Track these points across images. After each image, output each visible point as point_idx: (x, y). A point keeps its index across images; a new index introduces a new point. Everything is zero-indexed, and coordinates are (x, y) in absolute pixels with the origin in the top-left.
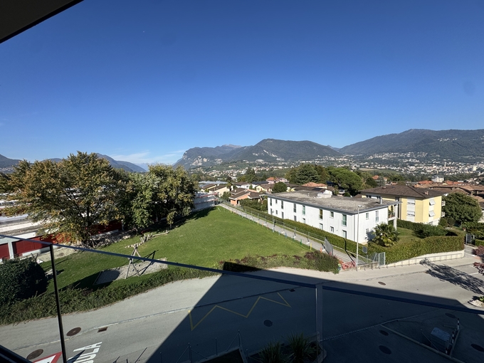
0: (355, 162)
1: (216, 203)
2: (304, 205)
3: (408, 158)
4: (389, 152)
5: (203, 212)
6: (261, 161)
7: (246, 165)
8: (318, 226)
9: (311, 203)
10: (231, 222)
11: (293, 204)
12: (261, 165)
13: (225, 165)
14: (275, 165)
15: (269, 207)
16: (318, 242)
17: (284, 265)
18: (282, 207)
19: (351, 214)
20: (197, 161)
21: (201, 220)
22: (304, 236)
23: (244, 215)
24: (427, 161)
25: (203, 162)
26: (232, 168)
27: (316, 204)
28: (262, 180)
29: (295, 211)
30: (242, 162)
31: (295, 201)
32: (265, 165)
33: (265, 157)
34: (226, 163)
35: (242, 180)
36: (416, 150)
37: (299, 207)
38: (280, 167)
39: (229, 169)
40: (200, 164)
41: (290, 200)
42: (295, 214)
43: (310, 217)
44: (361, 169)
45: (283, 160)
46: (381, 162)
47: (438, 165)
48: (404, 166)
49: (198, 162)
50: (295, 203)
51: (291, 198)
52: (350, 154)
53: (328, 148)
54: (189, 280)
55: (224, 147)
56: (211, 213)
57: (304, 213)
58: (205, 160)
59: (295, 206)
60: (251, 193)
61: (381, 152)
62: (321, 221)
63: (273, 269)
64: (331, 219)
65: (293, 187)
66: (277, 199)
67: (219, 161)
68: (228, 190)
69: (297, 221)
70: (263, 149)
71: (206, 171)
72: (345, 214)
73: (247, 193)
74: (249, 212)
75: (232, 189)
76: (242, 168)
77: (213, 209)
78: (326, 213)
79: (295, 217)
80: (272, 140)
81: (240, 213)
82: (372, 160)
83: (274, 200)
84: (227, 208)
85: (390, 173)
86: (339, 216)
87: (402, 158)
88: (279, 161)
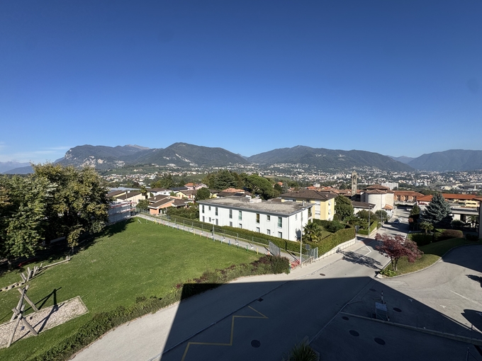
0: (260, 170)
1: (132, 213)
2: (241, 210)
3: (297, 169)
4: (285, 162)
5: (118, 226)
6: (173, 165)
7: (155, 169)
8: (255, 230)
9: (247, 208)
10: (160, 235)
11: (228, 210)
12: (173, 170)
13: (128, 168)
14: (188, 171)
15: (201, 214)
16: (260, 245)
17: (243, 275)
18: (217, 214)
19: (286, 216)
20: (88, 162)
21: (117, 236)
22: (245, 241)
23: (173, 225)
24: (308, 171)
25: (97, 164)
26: (137, 173)
27: (253, 209)
28: (180, 185)
29: (231, 217)
30: (150, 165)
31: (231, 208)
32: (177, 170)
33: (177, 162)
34: (129, 166)
35: (156, 186)
36: (302, 162)
37: (236, 213)
38: (194, 173)
39: (134, 173)
40: (93, 166)
41: (225, 206)
42: (231, 220)
43: (248, 222)
44: (265, 176)
45: (197, 165)
46: (280, 171)
47: (315, 174)
48: (295, 174)
49: (91, 164)
50: (231, 209)
51: (226, 204)
52: (256, 163)
53: (238, 156)
54: (138, 320)
55: (126, 147)
56: (129, 226)
57: (241, 218)
58: (100, 161)
59: (231, 212)
60: (176, 200)
61: (279, 163)
62: (258, 225)
63: (233, 282)
64: (268, 222)
66: (210, 205)
67: (120, 164)
68: (144, 198)
69: (233, 226)
70: (175, 153)
71: (103, 174)
72: (280, 217)
73: (170, 200)
74: (179, 221)
75: (149, 197)
76: (151, 172)
77: (130, 221)
78: (263, 217)
79: (231, 223)
80: (185, 144)
81: (167, 224)
82: (273, 169)
83: (206, 207)
84: (148, 218)
85: (286, 180)
86: (275, 219)
87: (292, 168)
88: (193, 167)
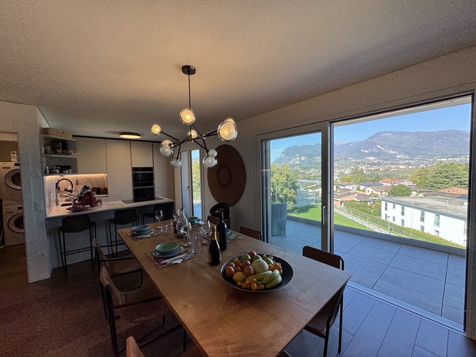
2: (438, 214)
6: (372, 158)
7: (351, 163)
9: (449, 212)
11: (420, 211)
12: (372, 164)
14: (393, 164)
15: (383, 212)
18: (403, 214)
23: (349, 216)
25: (300, 160)
27: (460, 215)
28: (374, 181)
29: (422, 219)
31: (424, 209)
32: (379, 164)
33: (378, 154)
35: (346, 180)
37: (430, 216)
40: (298, 162)
42: (422, 224)
45: (407, 157)
49: (296, 160)
51: (417, 204)
57: (438, 224)
58: (303, 158)
59: (423, 214)
60: (359, 194)
65: (421, 192)
66: (394, 203)
67: (318, 159)
71: (304, 169)
73: (353, 194)
75: (335, 189)
76: (347, 166)
77: (313, 207)
81: (344, 214)
83: (390, 205)
